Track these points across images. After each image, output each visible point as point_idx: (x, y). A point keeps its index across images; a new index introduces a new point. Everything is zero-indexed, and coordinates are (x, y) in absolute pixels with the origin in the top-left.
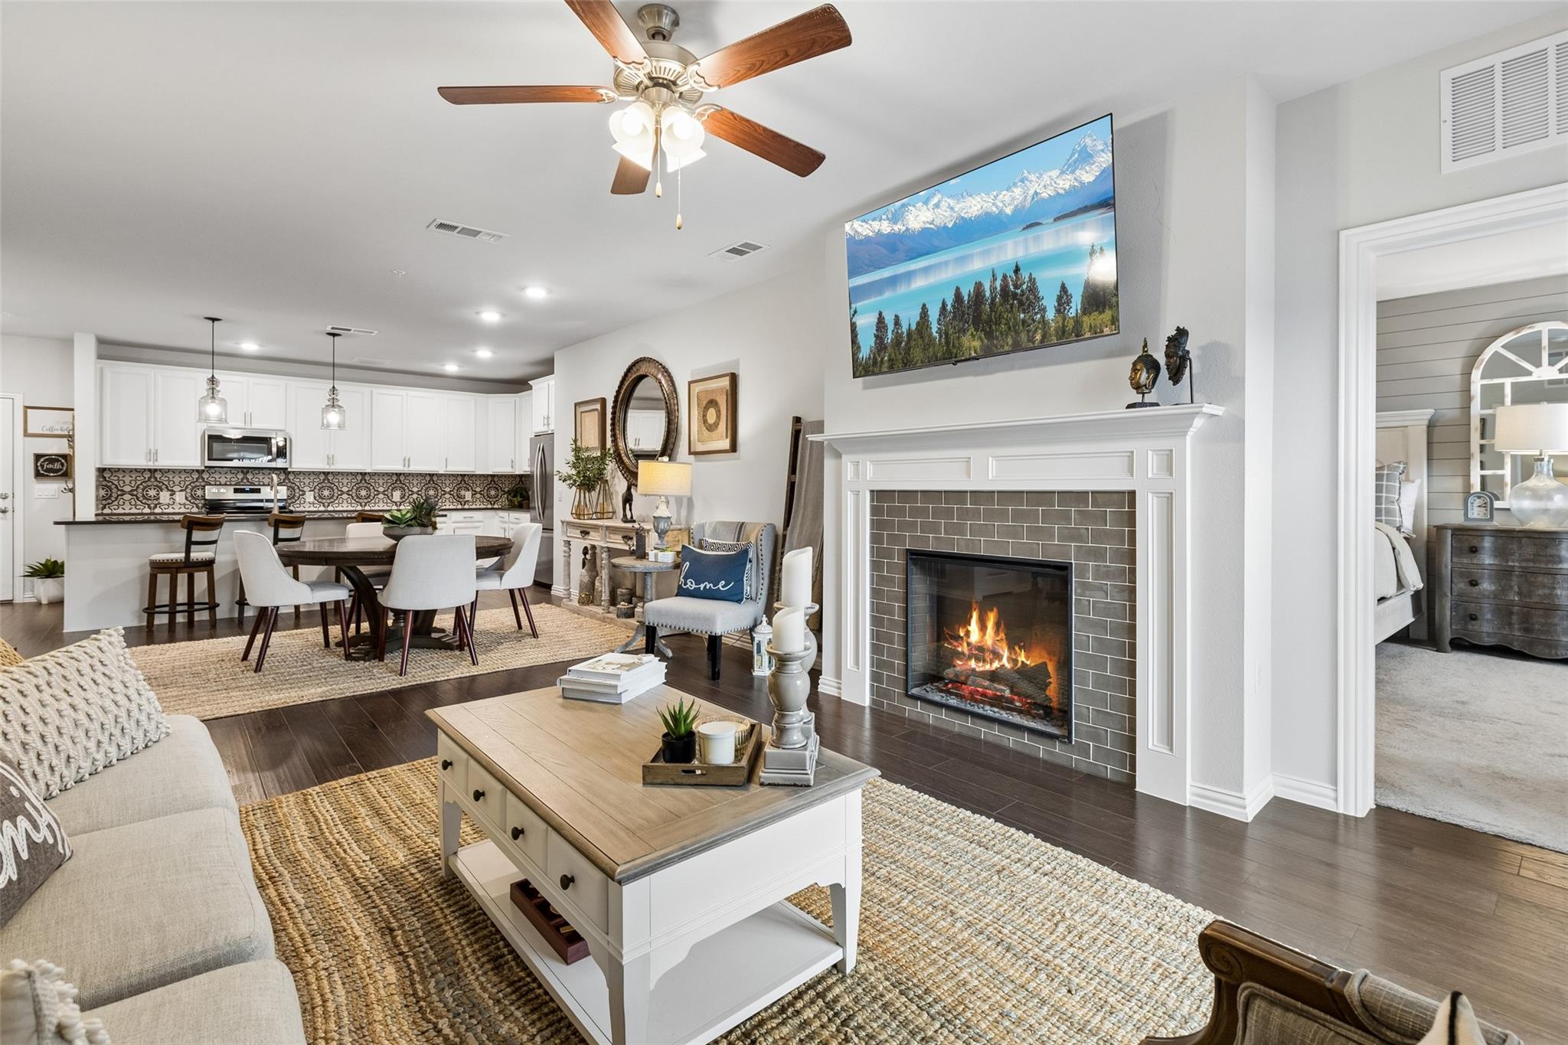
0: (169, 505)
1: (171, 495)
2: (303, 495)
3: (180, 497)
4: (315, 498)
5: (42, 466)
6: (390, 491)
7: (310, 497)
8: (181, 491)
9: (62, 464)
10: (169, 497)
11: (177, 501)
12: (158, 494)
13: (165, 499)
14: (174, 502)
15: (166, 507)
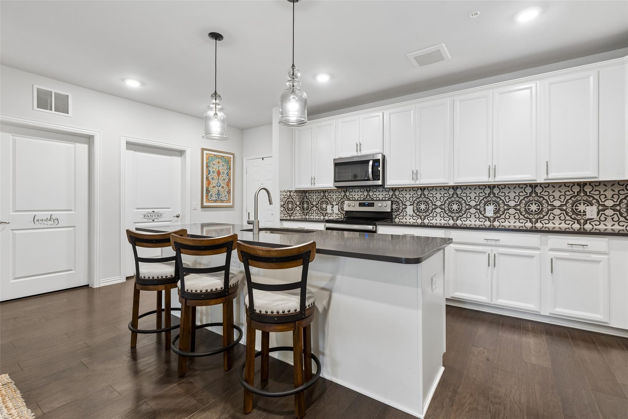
0: (331, 214)
1: (332, 207)
2: (406, 208)
3: (336, 208)
4: (414, 211)
6: (482, 205)
7: (410, 210)
8: (336, 205)
10: (331, 209)
11: (335, 212)
12: (326, 207)
13: (329, 211)
14: (333, 212)
15: (330, 215)
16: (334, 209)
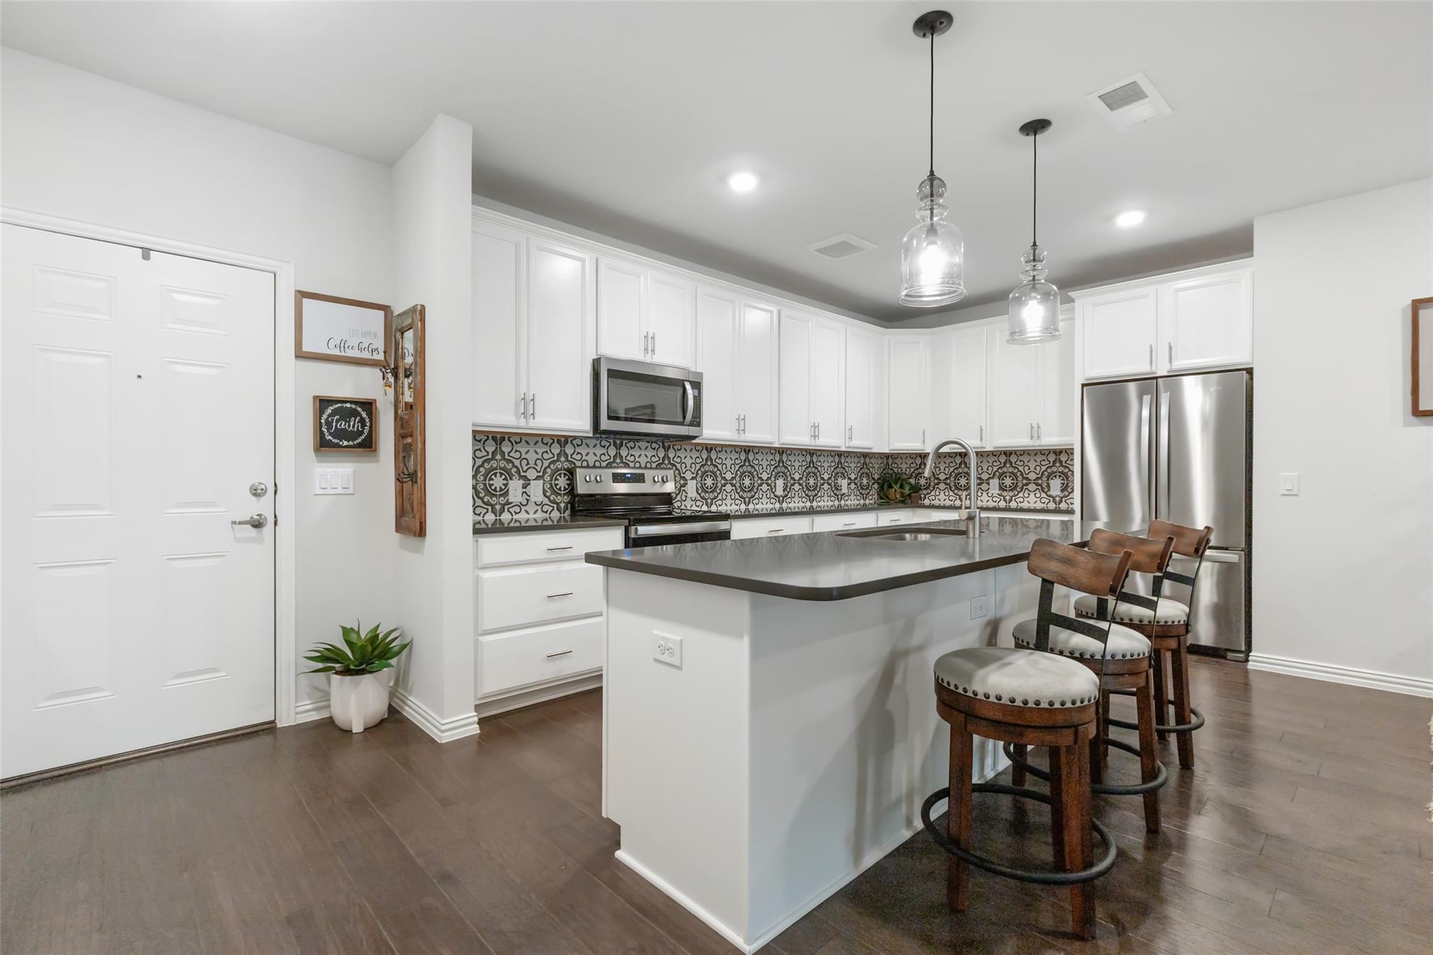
0: (520, 505)
1: (525, 486)
2: (685, 485)
3: (536, 490)
5: (329, 424)
8: (538, 478)
9: (362, 421)
10: (520, 490)
11: (533, 499)
12: (506, 485)
13: (516, 494)
14: (528, 500)
15: (517, 509)
16: (530, 490)
